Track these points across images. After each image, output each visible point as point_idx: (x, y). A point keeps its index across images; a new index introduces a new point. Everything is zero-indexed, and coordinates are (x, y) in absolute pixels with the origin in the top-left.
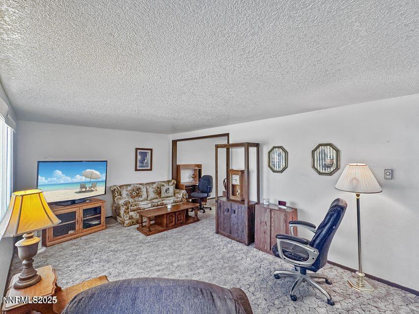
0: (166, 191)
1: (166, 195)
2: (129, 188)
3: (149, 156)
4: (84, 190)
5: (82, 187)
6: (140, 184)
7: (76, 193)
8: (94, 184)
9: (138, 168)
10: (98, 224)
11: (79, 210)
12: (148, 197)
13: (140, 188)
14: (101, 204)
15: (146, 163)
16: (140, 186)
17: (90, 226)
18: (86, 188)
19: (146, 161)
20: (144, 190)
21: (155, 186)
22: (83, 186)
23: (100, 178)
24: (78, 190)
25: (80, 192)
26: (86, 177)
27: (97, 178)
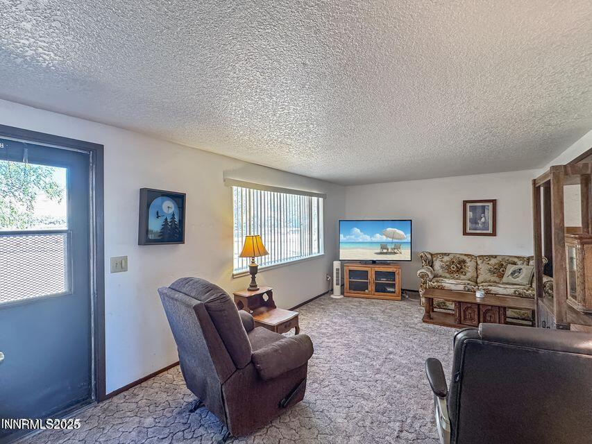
0: (513, 274)
1: (512, 280)
2: (446, 258)
3: (489, 213)
4: (385, 251)
5: (383, 248)
6: (465, 255)
7: (376, 253)
8: (397, 246)
9: (468, 231)
10: (392, 292)
11: (372, 271)
12: (477, 278)
13: (464, 262)
14: (395, 269)
15: (484, 223)
16: (465, 258)
17: (385, 291)
18: (388, 250)
19: (483, 220)
20: (470, 265)
21: (493, 261)
22: (384, 246)
23: (404, 238)
24: (379, 251)
25: (381, 253)
26: (387, 236)
27: (401, 239)
